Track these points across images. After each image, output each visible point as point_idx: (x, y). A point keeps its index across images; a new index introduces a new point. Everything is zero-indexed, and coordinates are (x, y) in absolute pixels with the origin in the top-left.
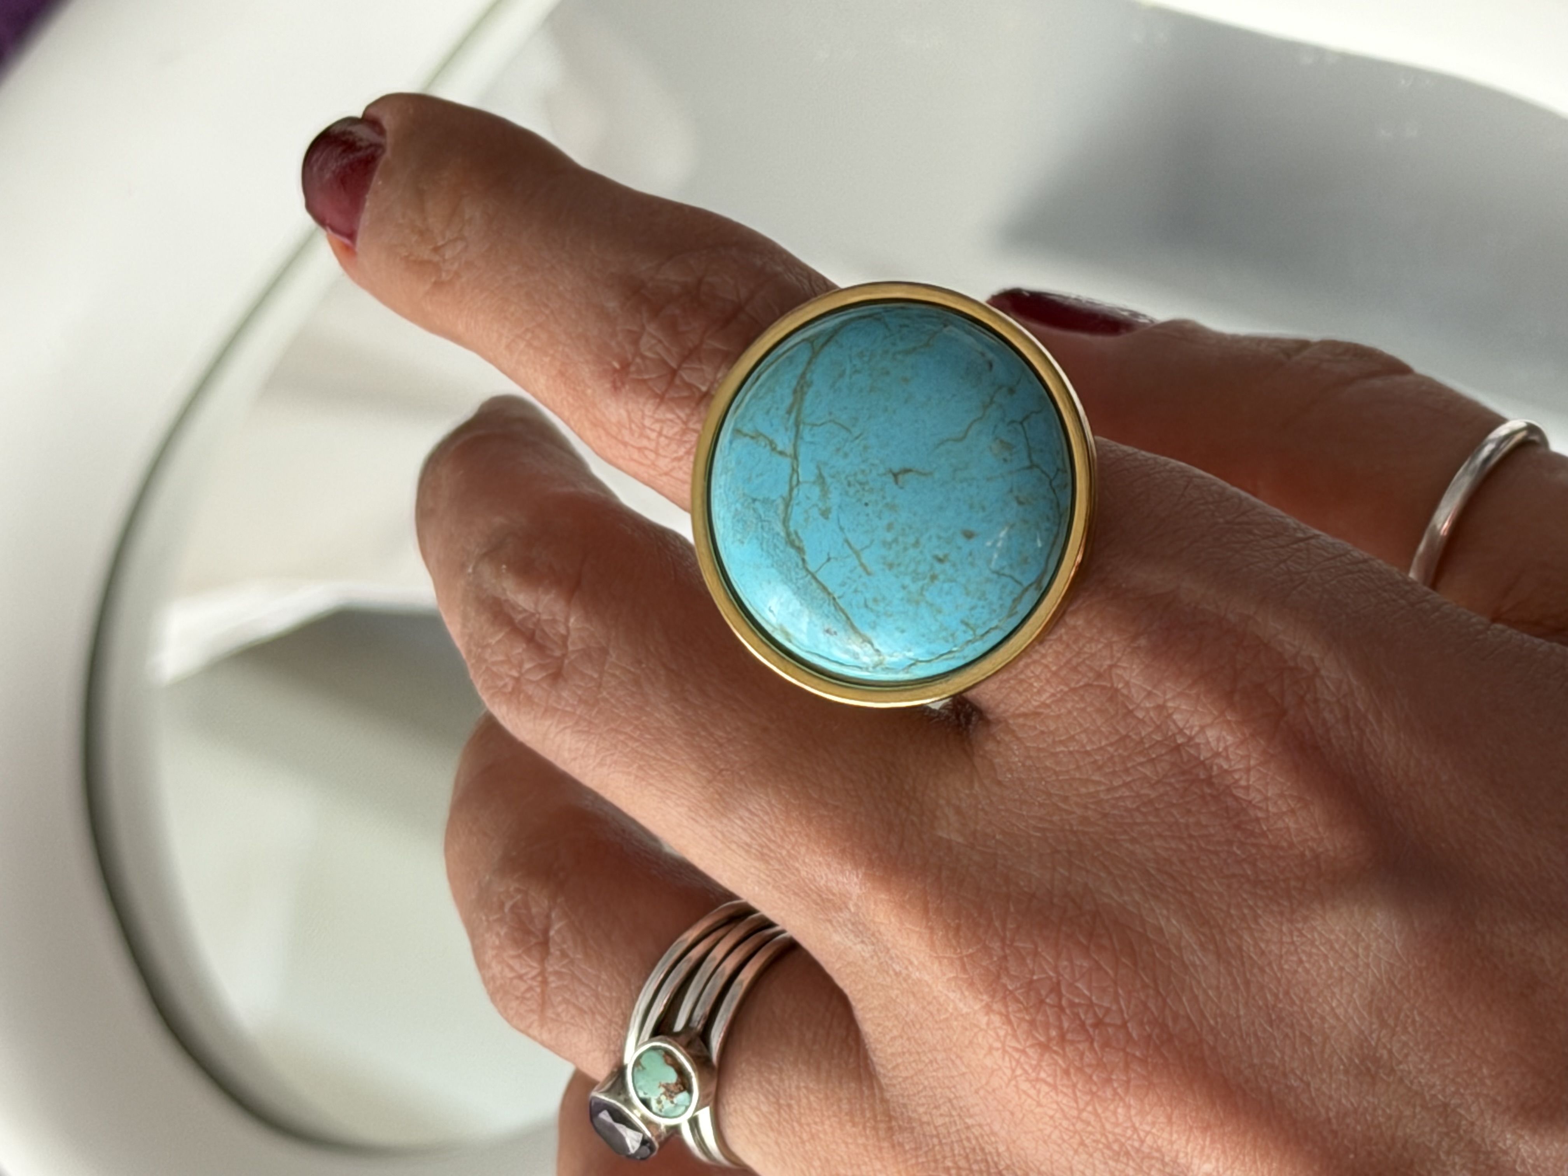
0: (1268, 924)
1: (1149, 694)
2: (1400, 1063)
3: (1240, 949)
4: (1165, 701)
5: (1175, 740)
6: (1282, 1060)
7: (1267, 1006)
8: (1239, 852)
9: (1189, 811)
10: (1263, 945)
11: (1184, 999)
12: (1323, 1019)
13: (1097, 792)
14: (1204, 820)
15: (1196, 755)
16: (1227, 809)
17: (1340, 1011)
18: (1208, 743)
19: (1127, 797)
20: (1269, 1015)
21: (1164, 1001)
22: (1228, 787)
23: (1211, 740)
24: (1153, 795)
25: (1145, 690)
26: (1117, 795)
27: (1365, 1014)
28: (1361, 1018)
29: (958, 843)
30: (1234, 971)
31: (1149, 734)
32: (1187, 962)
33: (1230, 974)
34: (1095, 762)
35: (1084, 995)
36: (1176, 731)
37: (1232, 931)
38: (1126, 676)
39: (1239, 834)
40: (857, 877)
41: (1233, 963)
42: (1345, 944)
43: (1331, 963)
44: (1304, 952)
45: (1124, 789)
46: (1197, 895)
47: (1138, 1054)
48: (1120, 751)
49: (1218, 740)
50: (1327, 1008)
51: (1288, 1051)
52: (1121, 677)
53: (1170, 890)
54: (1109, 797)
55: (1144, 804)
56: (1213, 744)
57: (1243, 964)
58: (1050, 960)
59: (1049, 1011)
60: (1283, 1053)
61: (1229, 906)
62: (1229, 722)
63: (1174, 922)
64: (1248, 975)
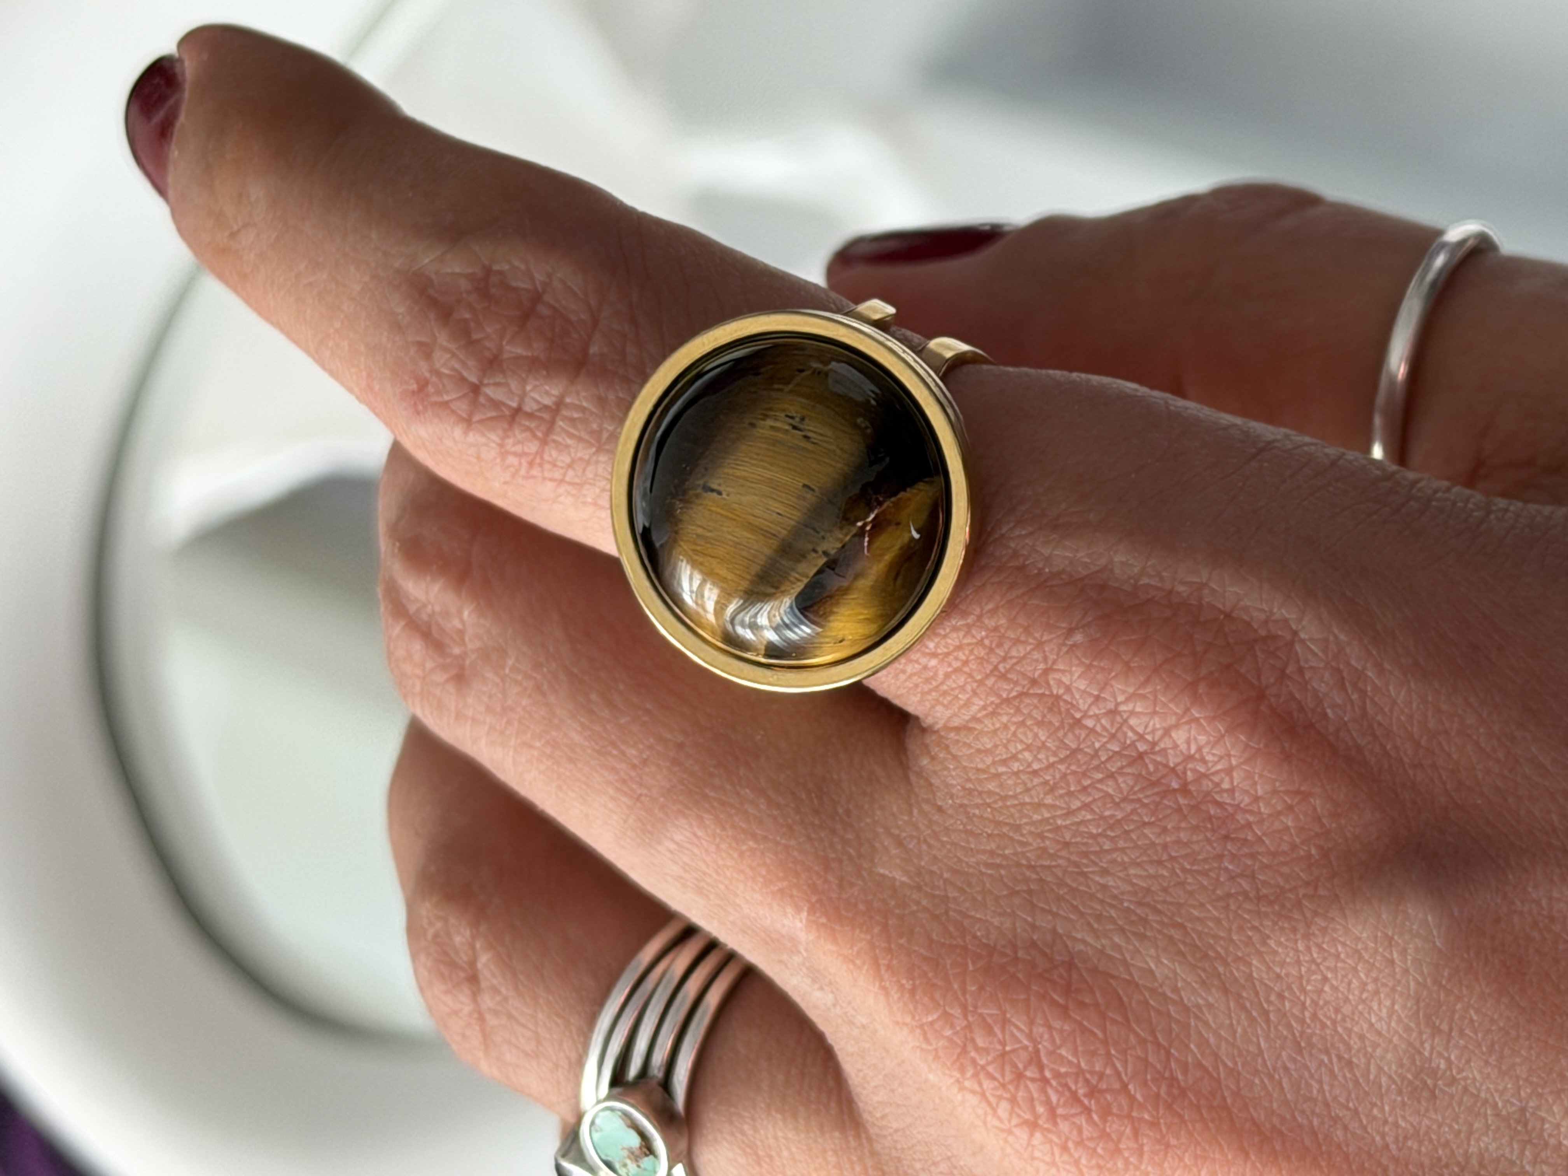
0: (1279, 944)
1: (1097, 698)
2: (1460, 1071)
3: (1250, 977)
4: (1117, 704)
5: (1136, 748)
6: (1321, 1091)
7: (1294, 1035)
8: (1230, 867)
9: (1165, 830)
10: (1278, 970)
11: (1192, 1046)
12: (1362, 1037)
13: (1054, 817)
14: (1184, 837)
15: (1164, 762)
16: (1210, 818)
17: (1382, 1026)
18: (1176, 746)
19: (1088, 821)
20: (1299, 1044)
21: (1168, 1054)
22: (1208, 793)
23: (1179, 742)
24: (1119, 815)
25: (1091, 695)
26: (1076, 820)
27: (1412, 1025)
28: (1408, 1029)
29: (903, 884)
30: (1248, 1005)
31: (1104, 745)
32: (1190, 1004)
33: (1243, 1008)
34: (1046, 783)
35: (1070, 1063)
36: (1135, 738)
37: (1238, 959)
38: (1066, 680)
39: (1229, 846)
40: (801, 921)
41: (1244, 994)
42: (1376, 951)
43: (1362, 975)
44: (1328, 968)
45: (1083, 813)
46: (1189, 925)
47: (1146, 1116)
48: (1073, 768)
49: (1188, 742)
50: (1365, 1026)
51: (1326, 1078)
52: (1060, 682)
53: (1155, 925)
54: (1068, 822)
55: (1111, 827)
56: (1183, 747)
57: (1257, 993)
58: (1023, 1027)
59: (1032, 1086)
60: (1320, 1082)
61: (1230, 931)
62: (1197, 720)
63: (1165, 962)
64: (1265, 1006)
